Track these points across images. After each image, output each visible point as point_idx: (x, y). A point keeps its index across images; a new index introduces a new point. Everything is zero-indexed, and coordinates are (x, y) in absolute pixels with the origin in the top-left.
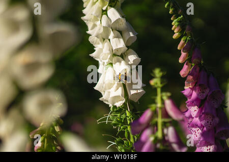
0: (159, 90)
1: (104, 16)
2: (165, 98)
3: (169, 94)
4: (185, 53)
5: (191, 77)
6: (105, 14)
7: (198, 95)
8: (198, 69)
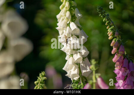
0: (94, 72)
1: (68, 27)
2: (97, 77)
3: (99, 75)
4: (115, 48)
5: (118, 63)
6: (68, 26)
7: (122, 73)
8: (122, 58)
